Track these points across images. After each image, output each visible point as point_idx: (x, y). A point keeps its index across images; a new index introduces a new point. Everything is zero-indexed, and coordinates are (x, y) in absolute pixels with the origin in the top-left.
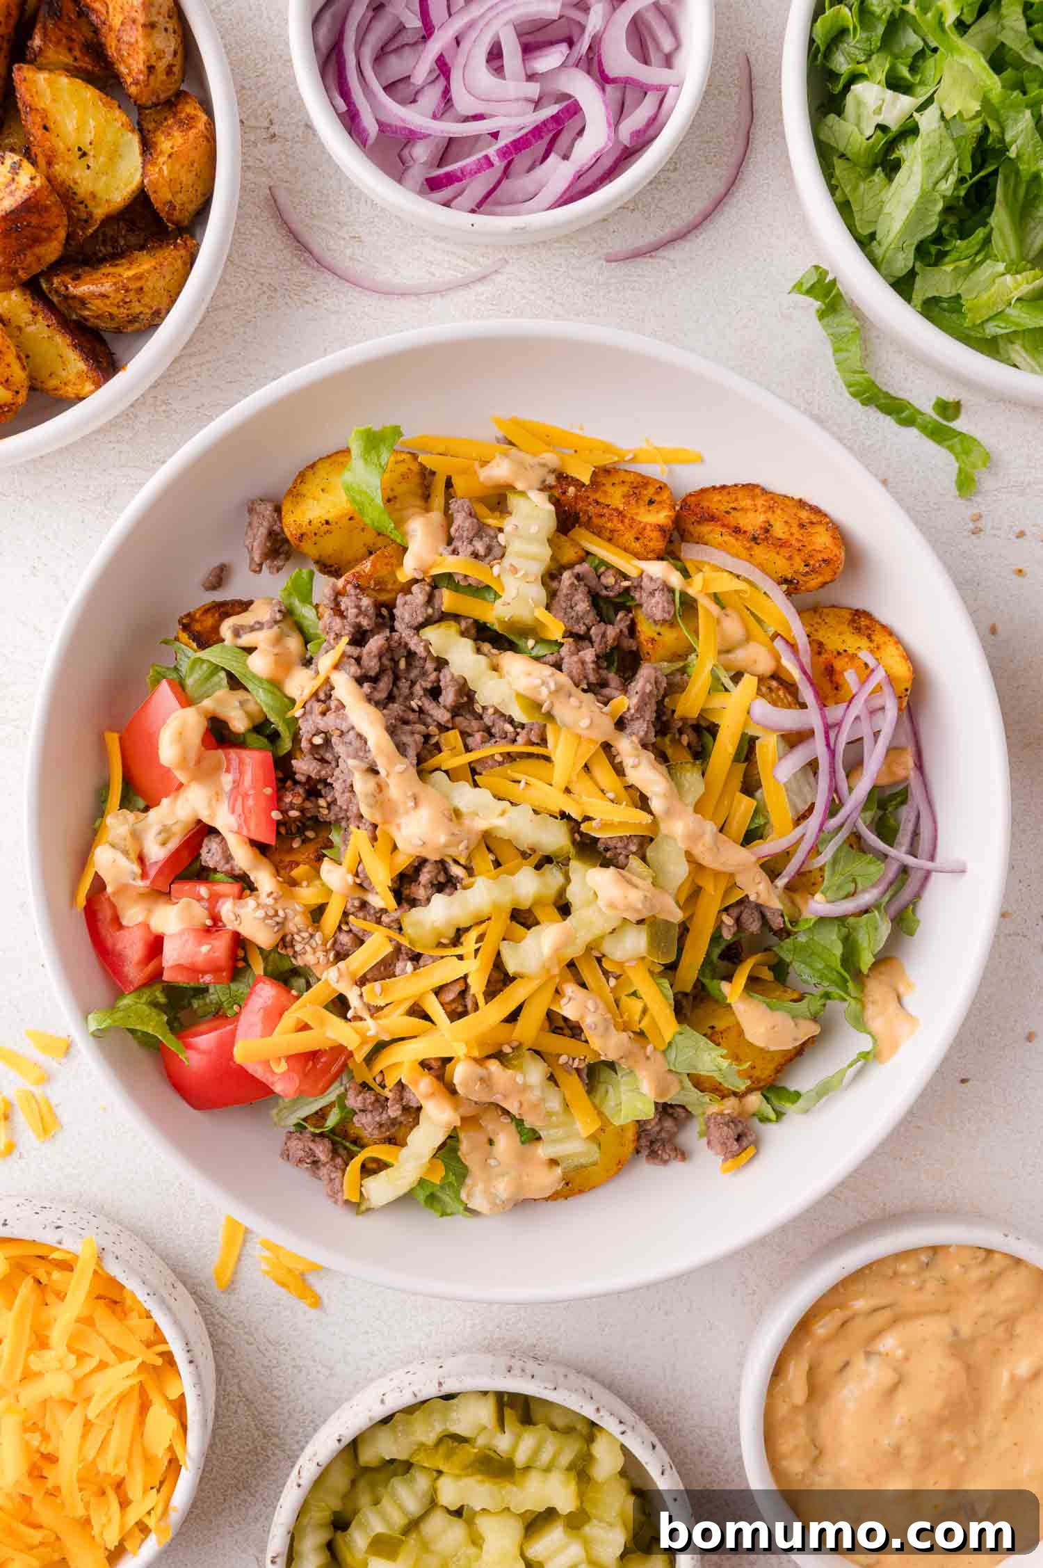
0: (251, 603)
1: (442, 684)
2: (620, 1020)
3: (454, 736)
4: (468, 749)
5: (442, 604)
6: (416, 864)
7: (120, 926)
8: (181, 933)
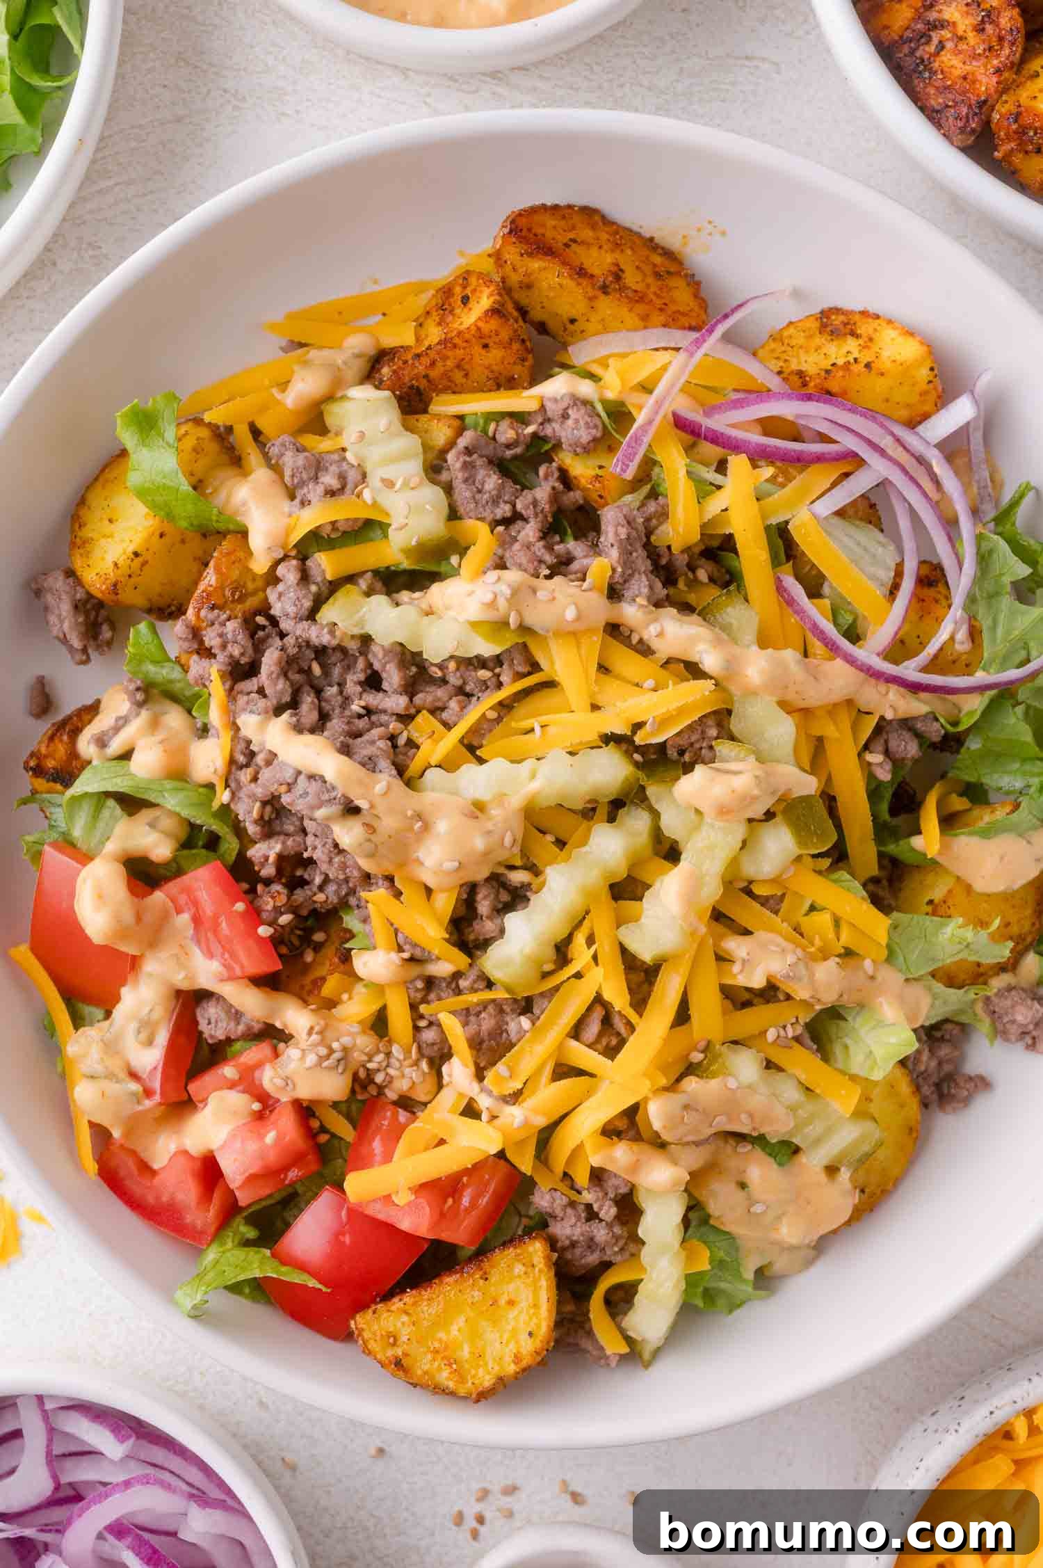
0: (98, 702)
1: (377, 666)
2: (812, 949)
3: (424, 719)
4: (448, 726)
5: (323, 571)
6: (465, 896)
7: (153, 1173)
8: (232, 1136)
